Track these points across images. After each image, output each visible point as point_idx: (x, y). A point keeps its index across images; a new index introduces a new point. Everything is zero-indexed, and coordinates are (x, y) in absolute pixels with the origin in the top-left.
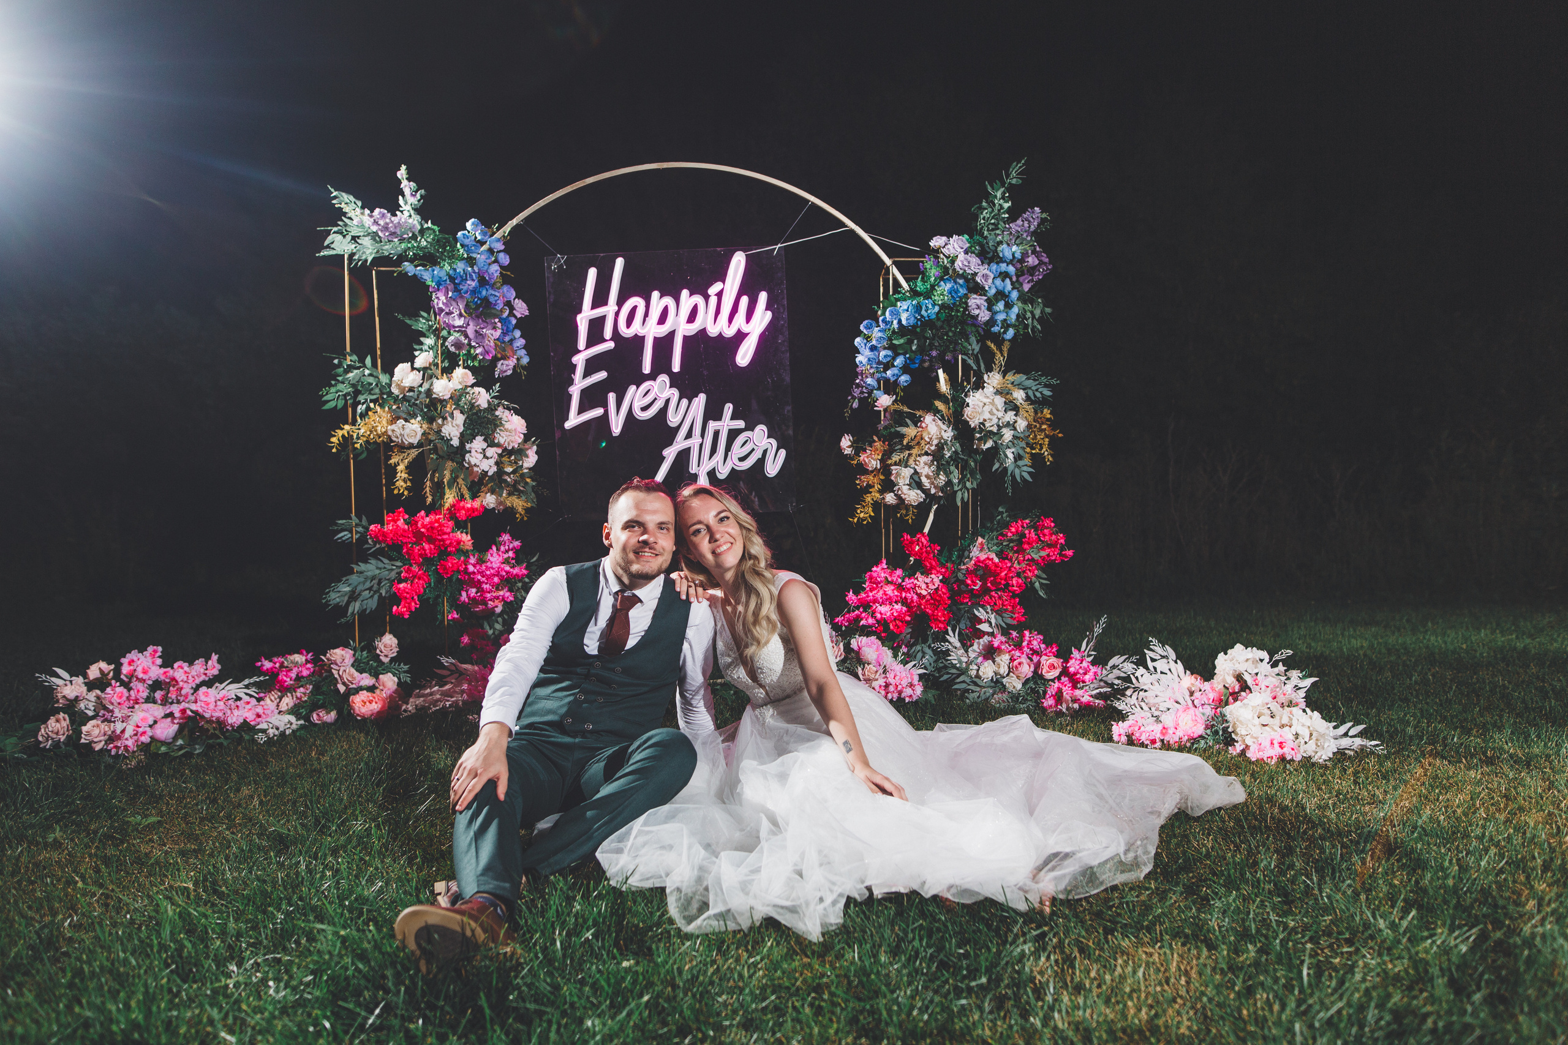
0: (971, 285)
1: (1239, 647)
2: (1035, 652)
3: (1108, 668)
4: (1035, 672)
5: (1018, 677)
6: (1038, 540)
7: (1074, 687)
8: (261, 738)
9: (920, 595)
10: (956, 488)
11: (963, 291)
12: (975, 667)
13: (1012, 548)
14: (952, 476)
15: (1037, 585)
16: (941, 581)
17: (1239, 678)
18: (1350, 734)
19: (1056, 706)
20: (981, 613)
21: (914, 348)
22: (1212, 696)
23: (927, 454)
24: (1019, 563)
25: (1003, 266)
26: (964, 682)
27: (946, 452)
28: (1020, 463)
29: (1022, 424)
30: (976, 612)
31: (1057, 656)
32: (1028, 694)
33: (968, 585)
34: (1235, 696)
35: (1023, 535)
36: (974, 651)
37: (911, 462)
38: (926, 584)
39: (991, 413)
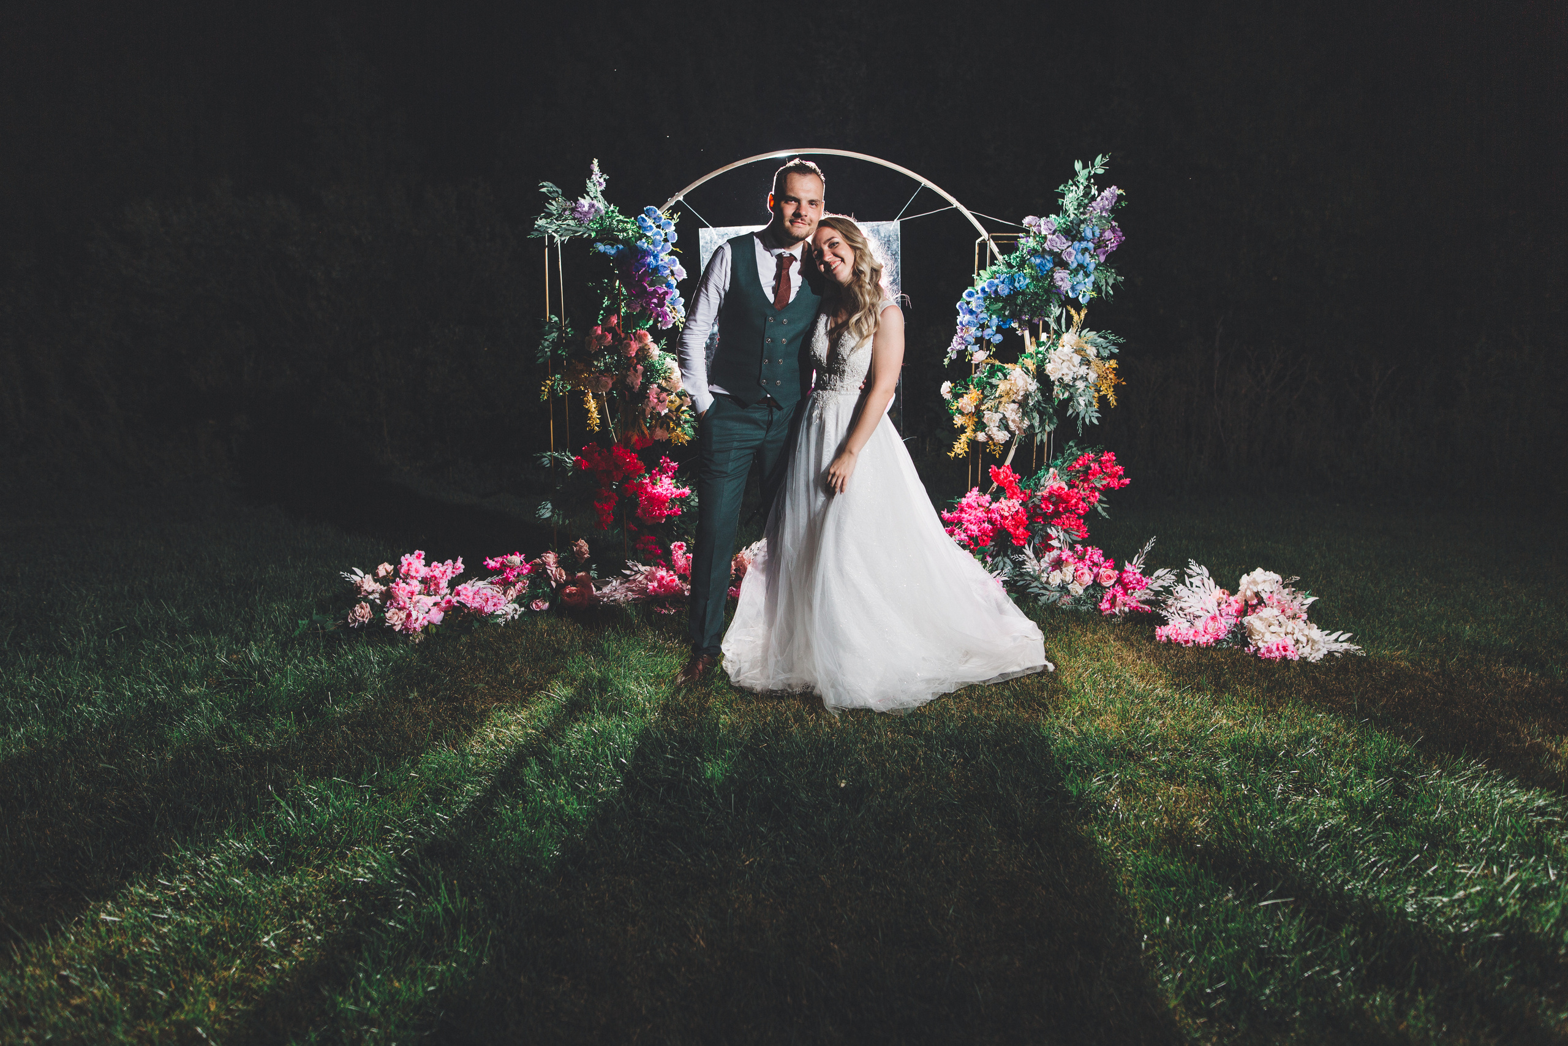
0: (1057, 260)
1: (1259, 570)
2: (1095, 564)
3: (1153, 578)
4: (1094, 581)
5: (1081, 584)
6: (1101, 471)
7: (1125, 594)
8: (501, 621)
9: (1002, 516)
10: (1037, 431)
11: (1049, 266)
12: (1046, 575)
13: (1079, 477)
14: (1033, 421)
15: (1099, 509)
16: (1021, 505)
17: (1257, 594)
18: (1340, 640)
19: (1111, 608)
20: (1053, 532)
21: (1007, 313)
22: (1236, 606)
23: (1014, 402)
24: (1084, 490)
25: (1084, 244)
26: (1037, 587)
27: (1030, 401)
28: (1090, 409)
29: (1092, 376)
30: (1049, 531)
31: (1113, 569)
32: (1088, 598)
33: (1042, 509)
34: (1254, 608)
35: (1090, 468)
36: (1045, 562)
37: (1001, 409)
38: (1008, 506)
39: (1069, 368)
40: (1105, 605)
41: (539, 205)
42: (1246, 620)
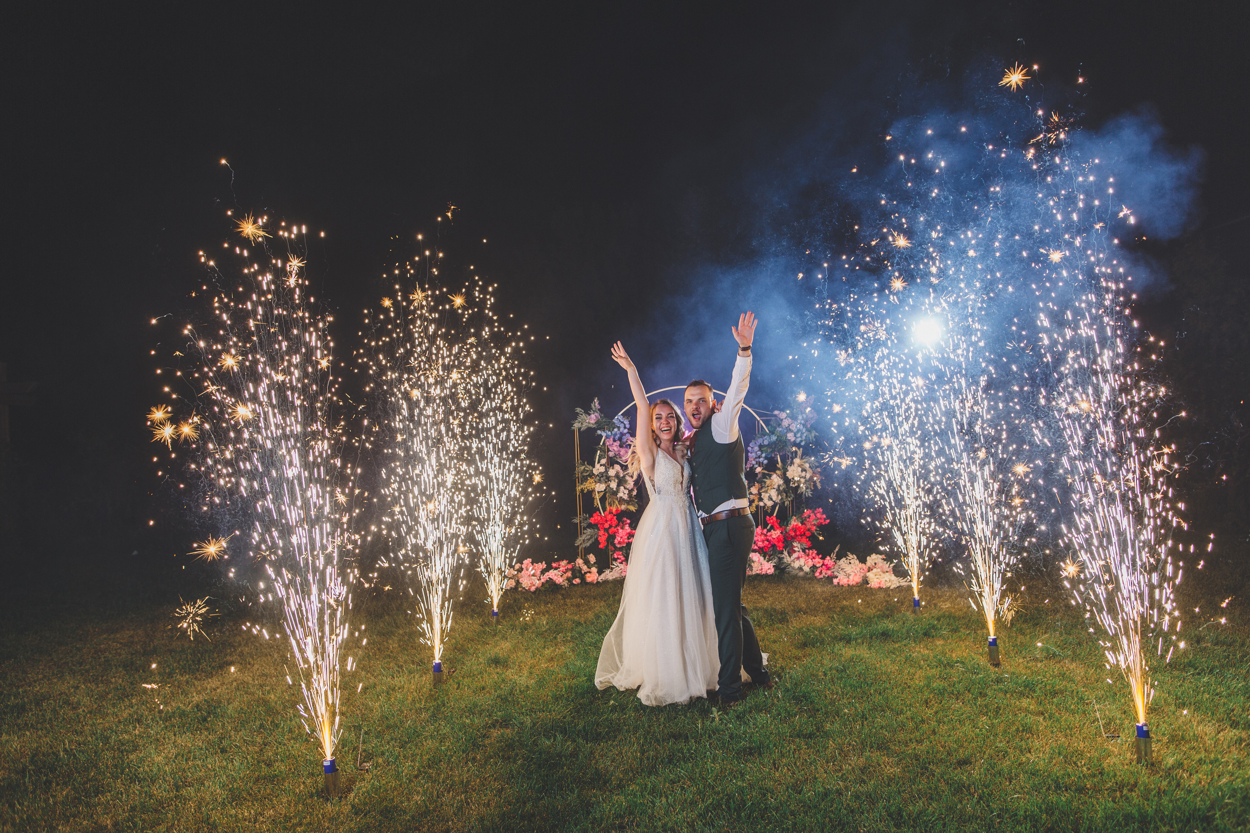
1: (875, 555)
2: (813, 558)
3: (837, 563)
4: (813, 565)
5: (808, 566)
6: (816, 517)
8: (562, 587)
9: (773, 538)
10: (786, 501)
11: (785, 431)
12: (793, 563)
13: (806, 520)
14: (783, 496)
15: (816, 534)
16: (780, 533)
17: (873, 565)
19: (820, 576)
21: (769, 451)
22: (865, 570)
23: (774, 489)
24: (808, 526)
26: (789, 569)
27: (781, 488)
28: (808, 490)
29: (808, 476)
30: (793, 544)
31: (821, 559)
32: (811, 572)
33: (790, 534)
34: (871, 570)
35: (809, 515)
36: (793, 557)
37: (769, 492)
38: (775, 534)
39: (796, 473)
40: (817, 574)
41: (575, 416)
42: (868, 574)
